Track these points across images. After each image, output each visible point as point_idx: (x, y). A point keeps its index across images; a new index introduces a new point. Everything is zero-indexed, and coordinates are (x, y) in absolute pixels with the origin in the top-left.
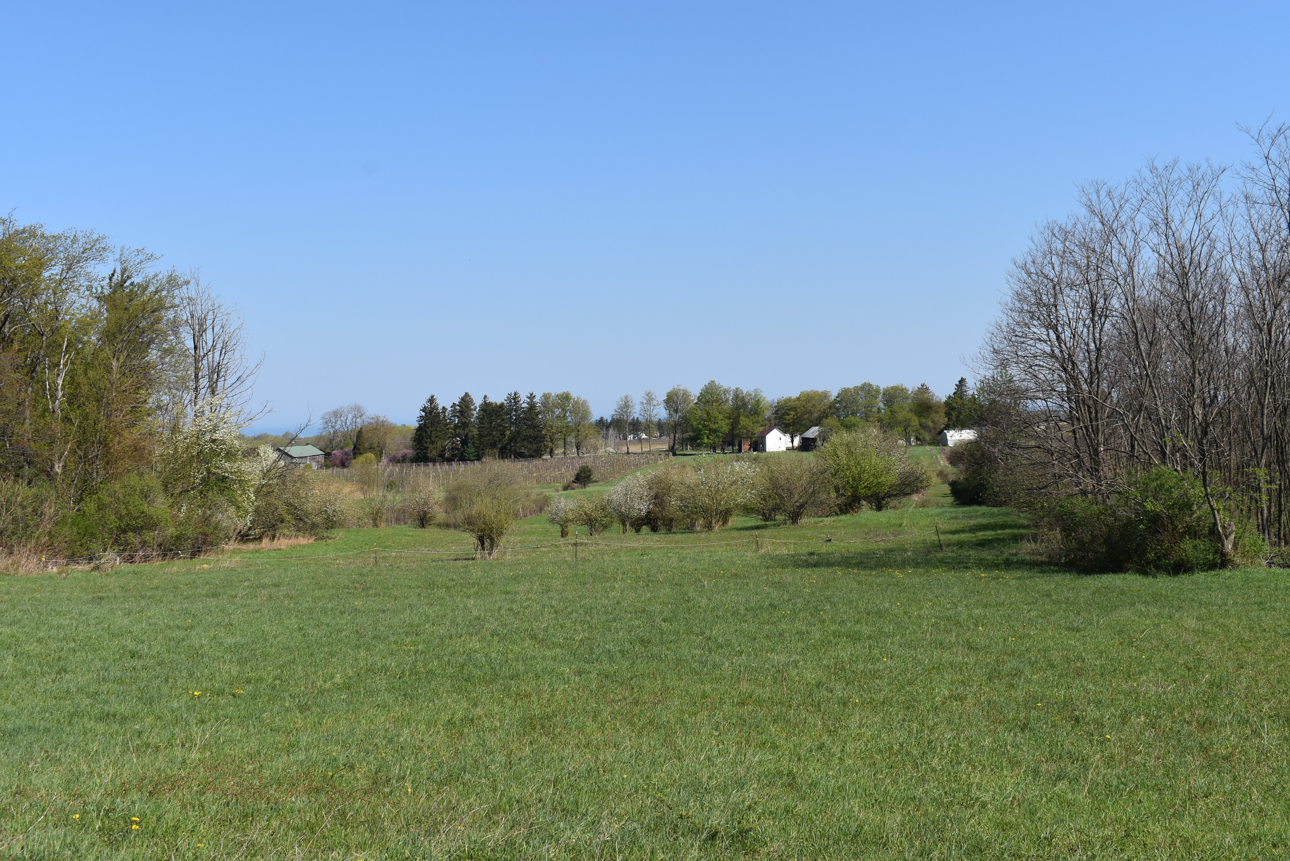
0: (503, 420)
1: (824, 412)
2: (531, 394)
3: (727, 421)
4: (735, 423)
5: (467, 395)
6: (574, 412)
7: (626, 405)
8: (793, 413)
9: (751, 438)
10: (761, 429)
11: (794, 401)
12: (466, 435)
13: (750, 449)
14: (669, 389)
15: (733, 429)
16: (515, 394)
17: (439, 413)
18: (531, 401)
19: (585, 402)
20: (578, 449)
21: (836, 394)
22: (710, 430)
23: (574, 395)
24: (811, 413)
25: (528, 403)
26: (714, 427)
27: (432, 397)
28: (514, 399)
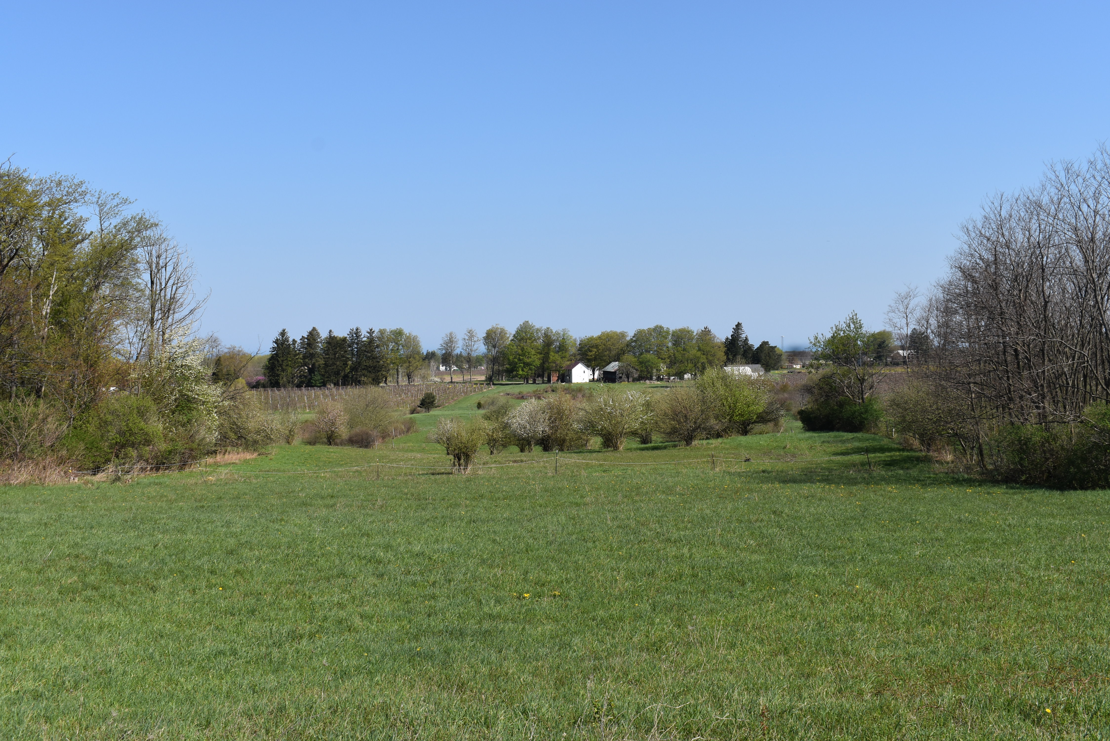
0: (346, 351)
1: (622, 350)
2: (371, 330)
3: (539, 356)
4: (545, 358)
5: (314, 329)
6: (406, 346)
7: (450, 341)
8: (595, 350)
9: (559, 371)
10: (568, 363)
11: (596, 340)
12: (313, 365)
13: (558, 380)
14: (489, 327)
15: (544, 363)
16: (357, 329)
17: (289, 345)
18: (371, 335)
19: (415, 338)
20: (409, 378)
21: (633, 335)
22: (524, 363)
23: (406, 331)
24: (610, 350)
25: (368, 338)
26: (527, 360)
27: (284, 330)
28: (355, 334)
